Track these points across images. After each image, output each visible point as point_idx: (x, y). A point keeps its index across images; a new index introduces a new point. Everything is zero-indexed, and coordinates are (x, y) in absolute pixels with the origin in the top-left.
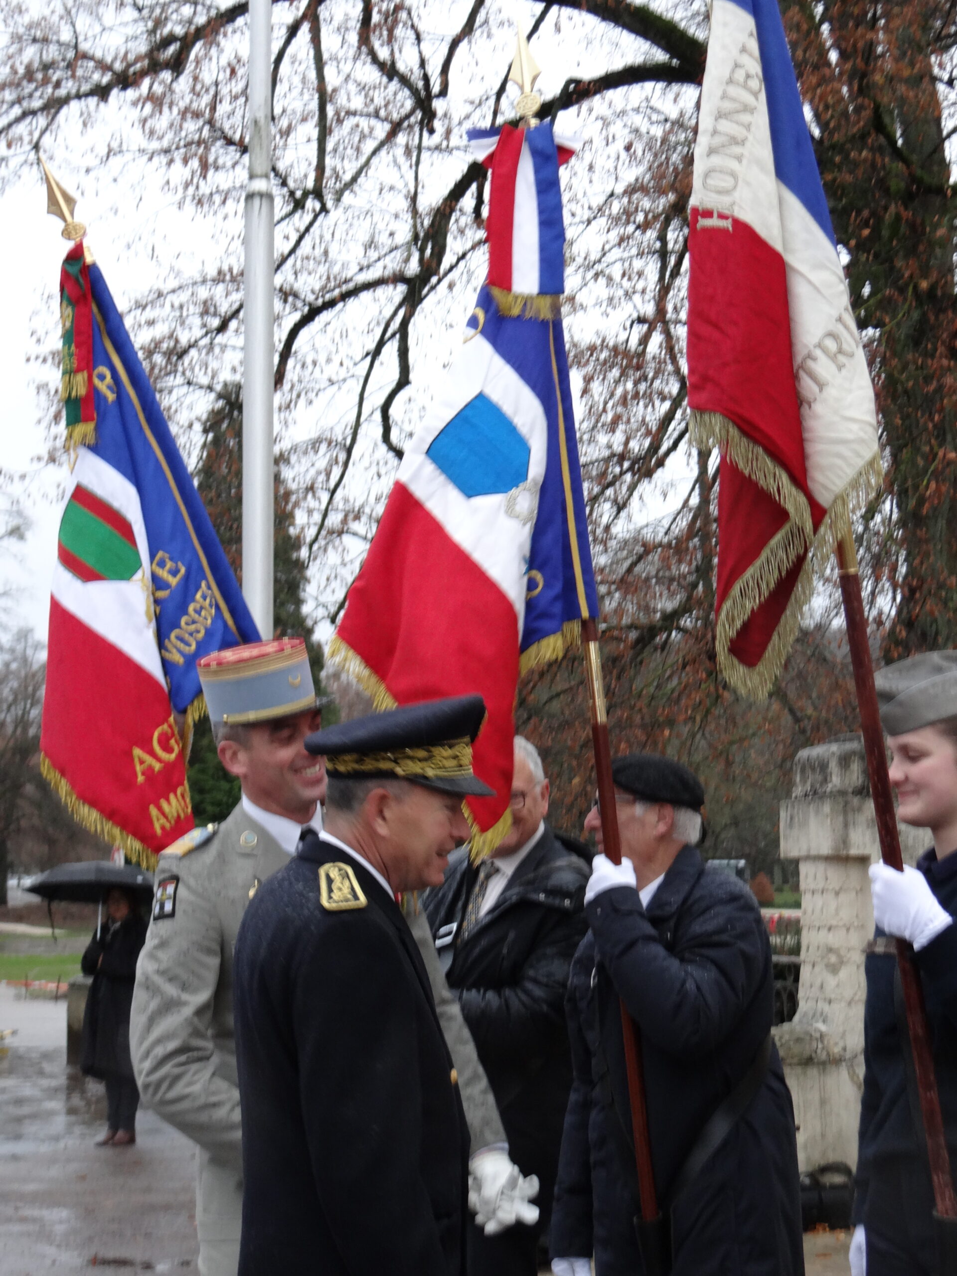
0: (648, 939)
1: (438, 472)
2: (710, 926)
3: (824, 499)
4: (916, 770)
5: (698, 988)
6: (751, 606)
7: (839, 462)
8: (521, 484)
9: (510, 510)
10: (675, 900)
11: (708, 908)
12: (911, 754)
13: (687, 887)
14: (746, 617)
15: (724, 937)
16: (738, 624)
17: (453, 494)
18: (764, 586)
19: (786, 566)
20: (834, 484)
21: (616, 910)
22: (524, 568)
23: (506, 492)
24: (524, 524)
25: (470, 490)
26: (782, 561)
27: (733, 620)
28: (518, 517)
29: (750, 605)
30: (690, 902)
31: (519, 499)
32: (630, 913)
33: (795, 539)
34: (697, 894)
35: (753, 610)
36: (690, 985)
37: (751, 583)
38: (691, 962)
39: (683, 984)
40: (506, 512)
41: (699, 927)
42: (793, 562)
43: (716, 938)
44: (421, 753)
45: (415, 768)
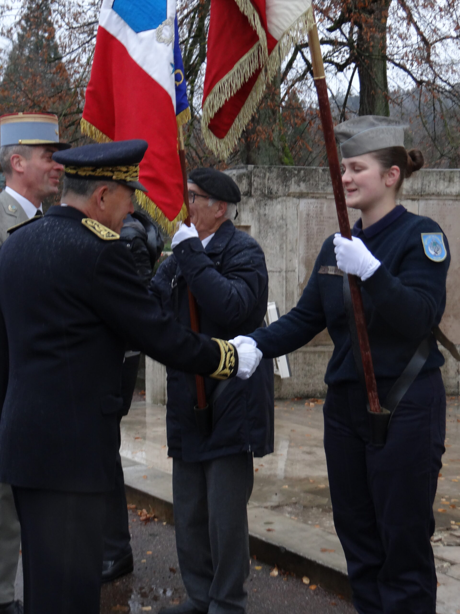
0: (211, 266)
1: (120, 18)
2: (242, 260)
3: (276, 34)
4: (358, 177)
5: (238, 292)
6: (225, 99)
7: (287, 12)
8: (163, 22)
9: (159, 39)
10: (221, 246)
11: (240, 251)
12: (356, 168)
13: (228, 239)
14: (221, 106)
15: (249, 267)
16: (216, 109)
17: (129, 31)
18: (234, 86)
19: (249, 75)
20: (284, 26)
21: (193, 251)
22: (172, 69)
23: (156, 28)
24: (168, 45)
25: (137, 29)
26: (246, 72)
27: (213, 106)
28: (163, 42)
29: (225, 97)
30: (229, 247)
31: (164, 31)
32: (200, 253)
33: (255, 59)
34: (234, 243)
35: (226, 100)
36: (234, 291)
37: (226, 85)
38: (233, 279)
39: (231, 289)
40: (157, 40)
41: (236, 260)
42: (253, 73)
43: (245, 267)
44: (124, 169)
45: (122, 176)
